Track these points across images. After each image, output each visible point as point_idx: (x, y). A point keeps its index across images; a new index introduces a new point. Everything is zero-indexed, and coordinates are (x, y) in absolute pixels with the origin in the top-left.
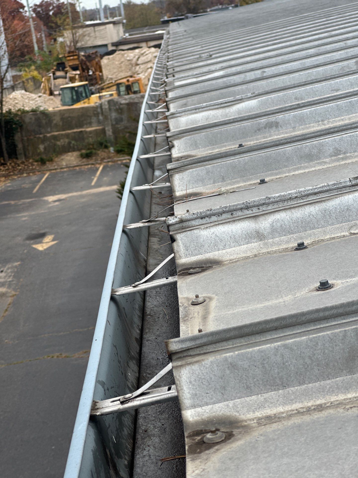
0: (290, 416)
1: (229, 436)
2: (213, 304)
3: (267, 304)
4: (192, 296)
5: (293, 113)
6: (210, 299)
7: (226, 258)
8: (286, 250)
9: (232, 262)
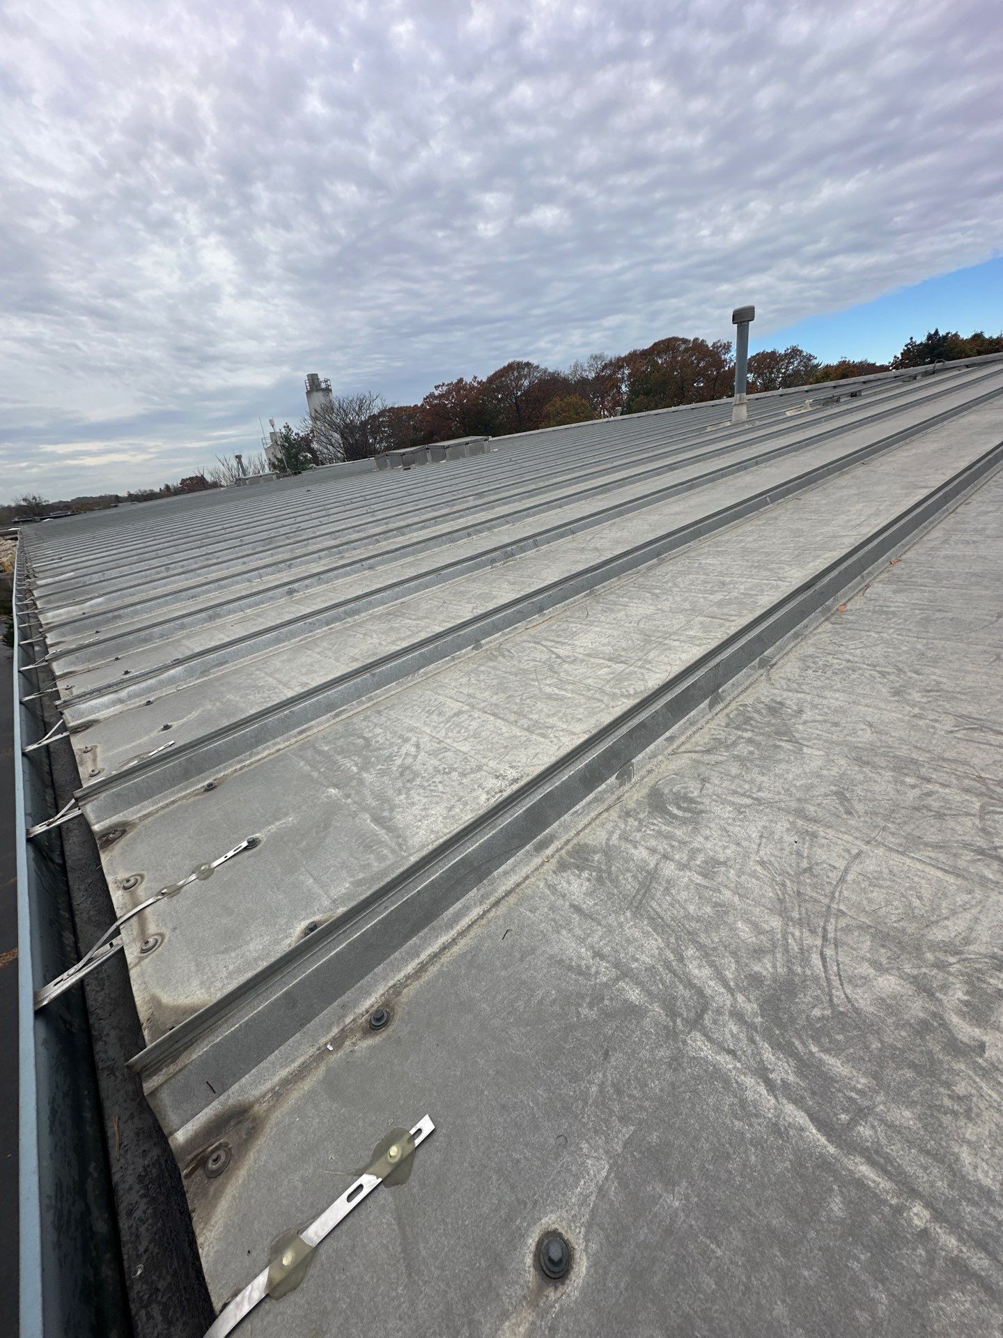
0: (157, 811)
1: (124, 832)
2: (99, 750)
3: (134, 744)
4: (83, 747)
5: (129, 609)
6: (96, 747)
7: (101, 717)
8: (140, 706)
9: (106, 719)
